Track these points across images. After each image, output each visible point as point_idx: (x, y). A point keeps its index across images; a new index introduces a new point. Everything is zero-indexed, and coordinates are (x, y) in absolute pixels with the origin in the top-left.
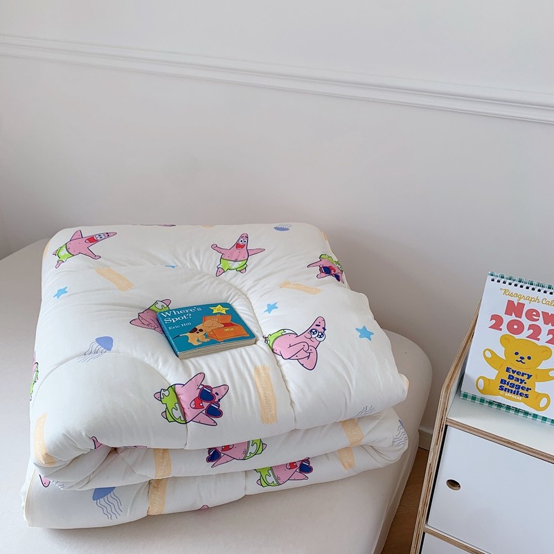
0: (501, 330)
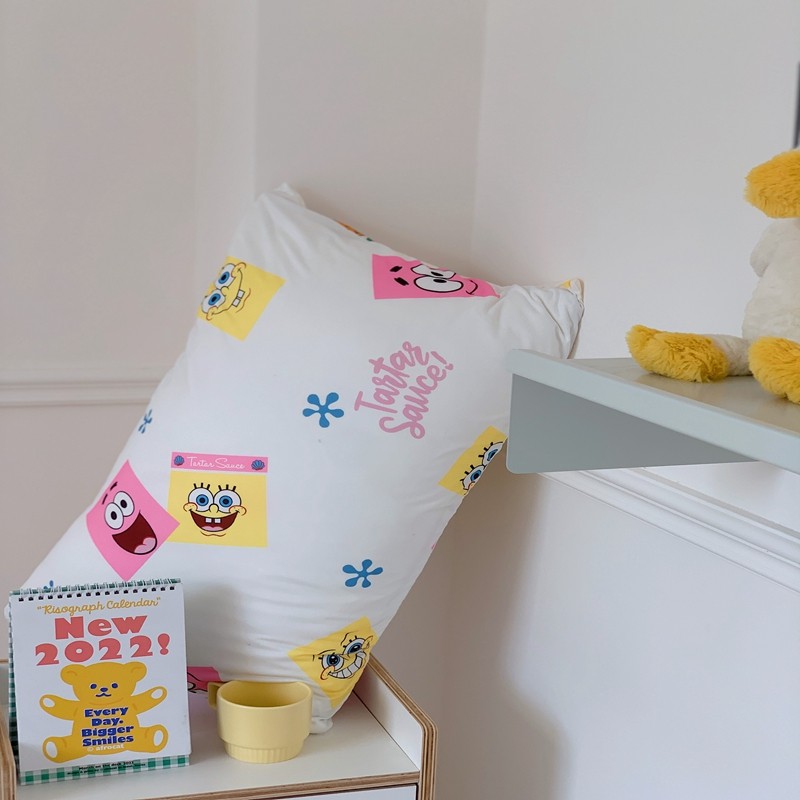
0: (57, 662)
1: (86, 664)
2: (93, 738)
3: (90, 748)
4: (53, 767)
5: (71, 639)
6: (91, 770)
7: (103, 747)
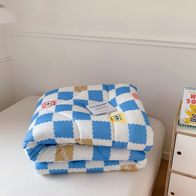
0: (190, 103)
1: (194, 105)
2: (192, 120)
3: (191, 122)
4: (185, 124)
5: (193, 99)
6: (191, 126)
7: (193, 122)
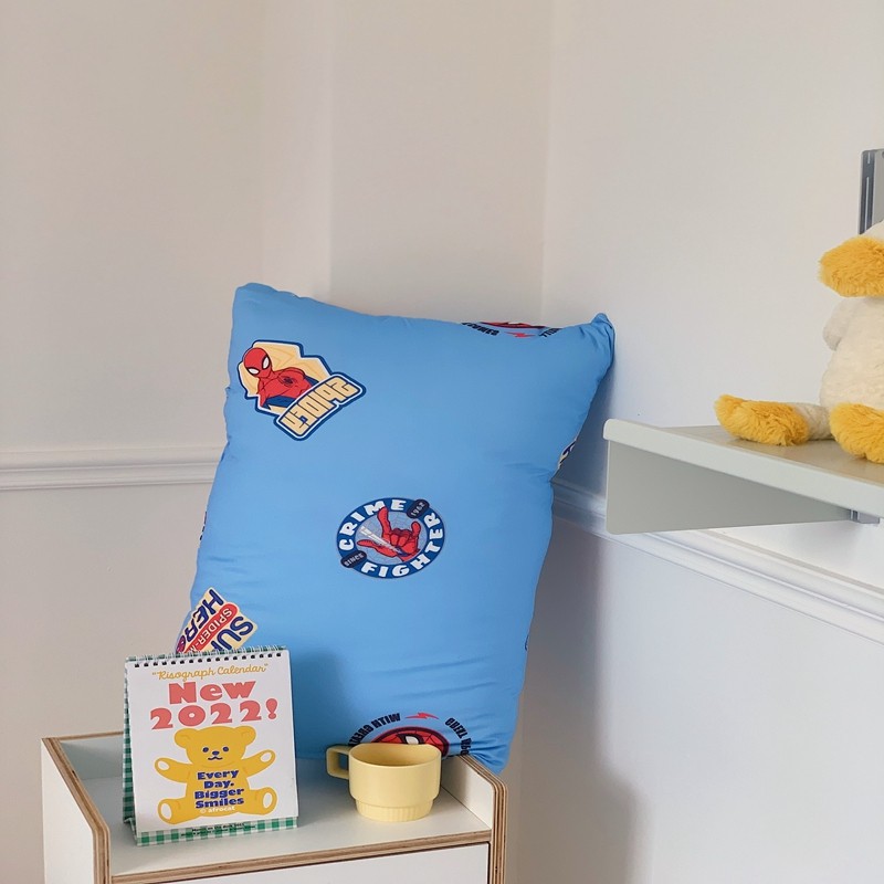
0: (171, 726)
4: (167, 828)
5: (184, 704)
6: (204, 831)
